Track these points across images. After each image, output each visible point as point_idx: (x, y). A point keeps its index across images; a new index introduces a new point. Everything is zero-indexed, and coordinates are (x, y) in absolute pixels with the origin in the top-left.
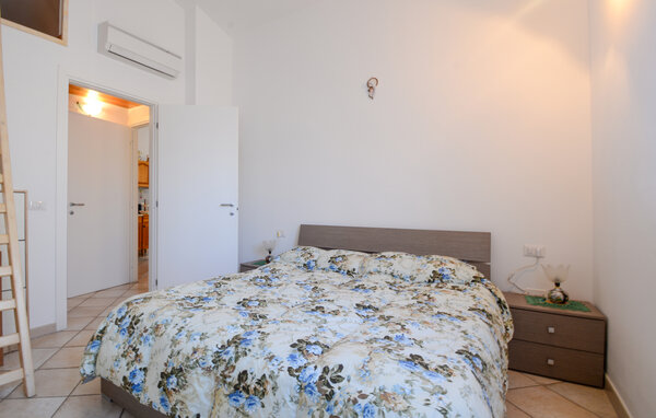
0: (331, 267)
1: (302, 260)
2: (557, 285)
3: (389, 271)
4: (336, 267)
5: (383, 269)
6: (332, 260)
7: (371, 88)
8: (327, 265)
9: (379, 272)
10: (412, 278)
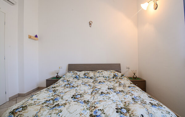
0: (85, 77)
1: (74, 76)
2: (134, 74)
3: (103, 76)
4: (86, 77)
5: (101, 76)
6: (85, 74)
7: (90, 24)
8: (83, 76)
9: (100, 77)
10: (109, 77)
